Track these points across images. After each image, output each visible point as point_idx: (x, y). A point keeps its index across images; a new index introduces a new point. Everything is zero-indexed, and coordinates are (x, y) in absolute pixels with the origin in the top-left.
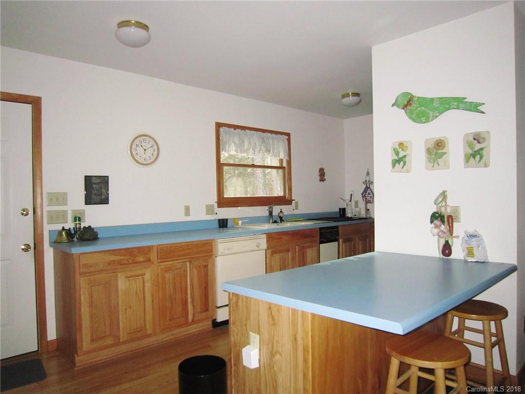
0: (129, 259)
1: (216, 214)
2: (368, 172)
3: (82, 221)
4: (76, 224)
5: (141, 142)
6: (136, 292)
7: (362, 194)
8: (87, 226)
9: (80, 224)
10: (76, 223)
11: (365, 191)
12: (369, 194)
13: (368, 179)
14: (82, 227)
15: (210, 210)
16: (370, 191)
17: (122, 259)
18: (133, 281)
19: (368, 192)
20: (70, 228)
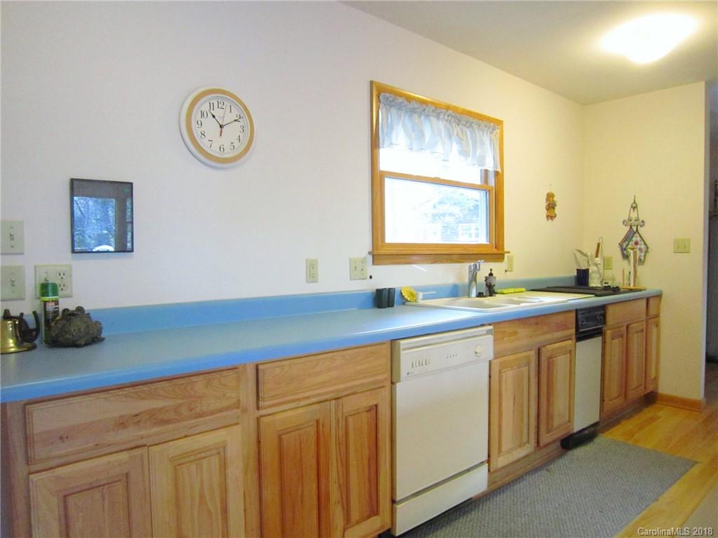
0: (181, 405)
1: (371, 277)
2: (634, 202)
3: (60, 293)
4: (45, 303)
5: (211, 106)
6: (202, 496)
7: (621, 245)
8: (72, 308)
9: (57, 302)
10: (46, 299)
11: (628, 238)
12: (636, 243)
13: (634, 215)
14: (61, 310)
15: (356, 270)
16: (639, 239)
17: (160, 409)
18: (193, 467)
19: (634, 239)
20: (22, 314)
